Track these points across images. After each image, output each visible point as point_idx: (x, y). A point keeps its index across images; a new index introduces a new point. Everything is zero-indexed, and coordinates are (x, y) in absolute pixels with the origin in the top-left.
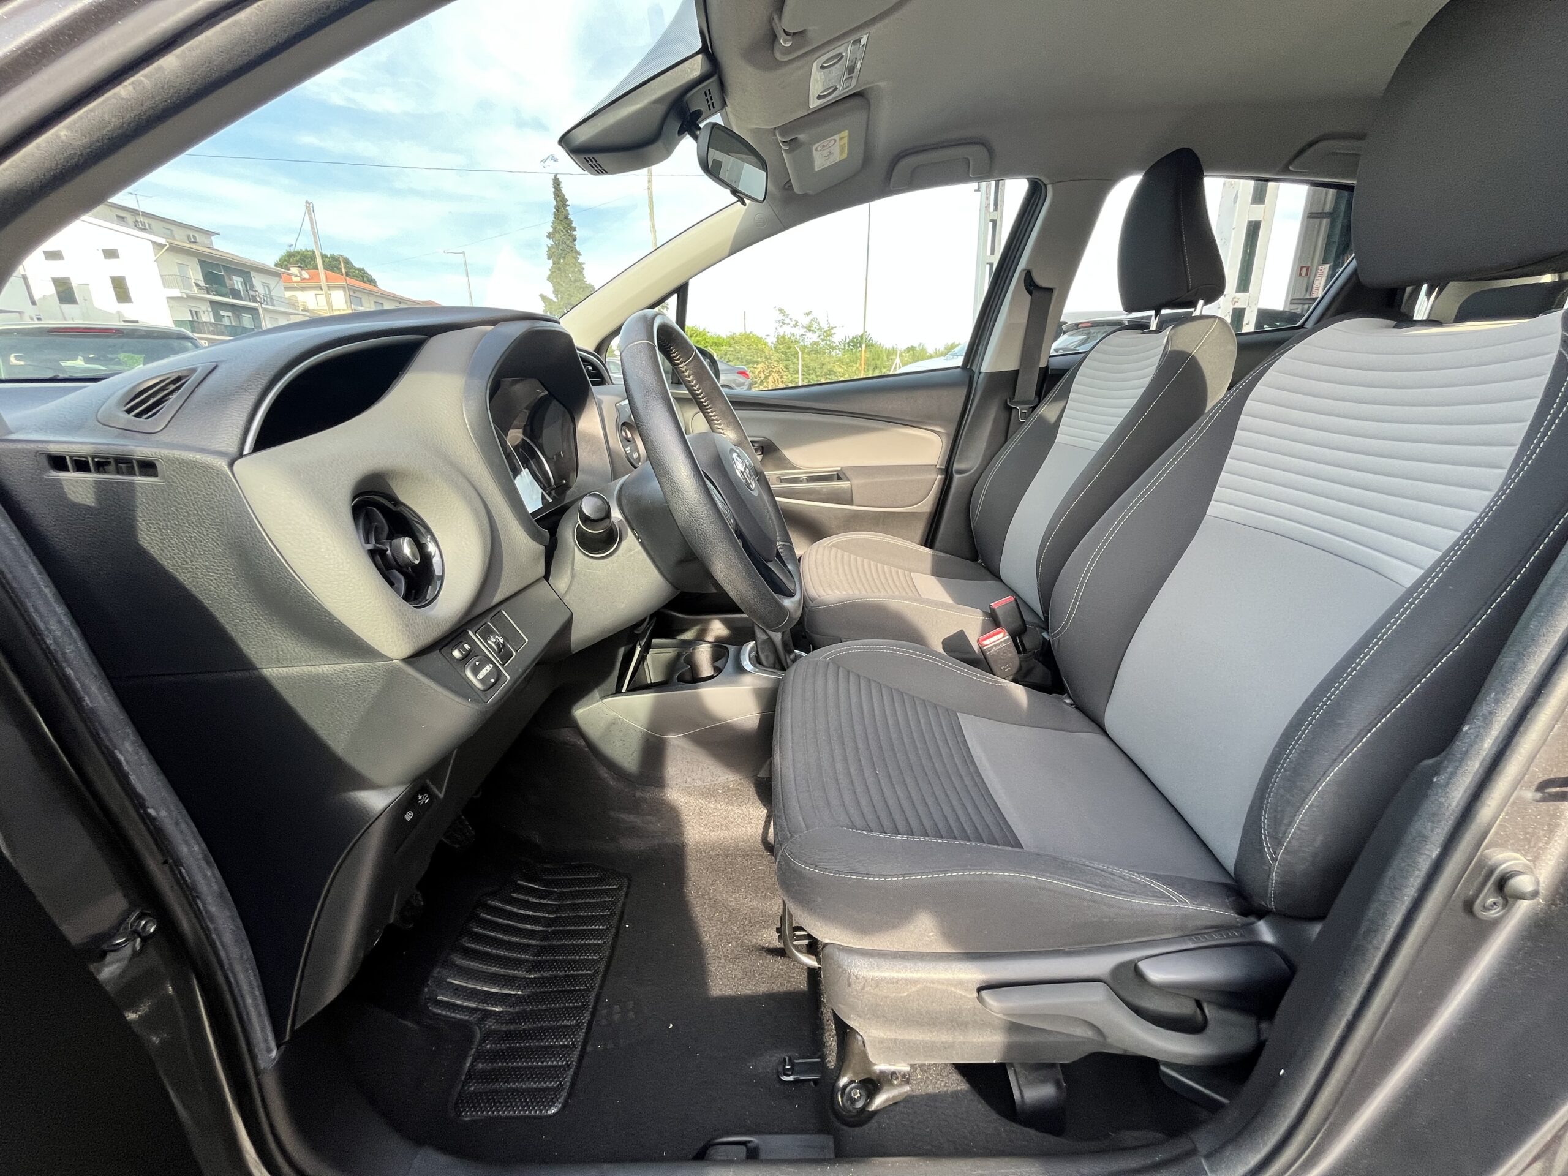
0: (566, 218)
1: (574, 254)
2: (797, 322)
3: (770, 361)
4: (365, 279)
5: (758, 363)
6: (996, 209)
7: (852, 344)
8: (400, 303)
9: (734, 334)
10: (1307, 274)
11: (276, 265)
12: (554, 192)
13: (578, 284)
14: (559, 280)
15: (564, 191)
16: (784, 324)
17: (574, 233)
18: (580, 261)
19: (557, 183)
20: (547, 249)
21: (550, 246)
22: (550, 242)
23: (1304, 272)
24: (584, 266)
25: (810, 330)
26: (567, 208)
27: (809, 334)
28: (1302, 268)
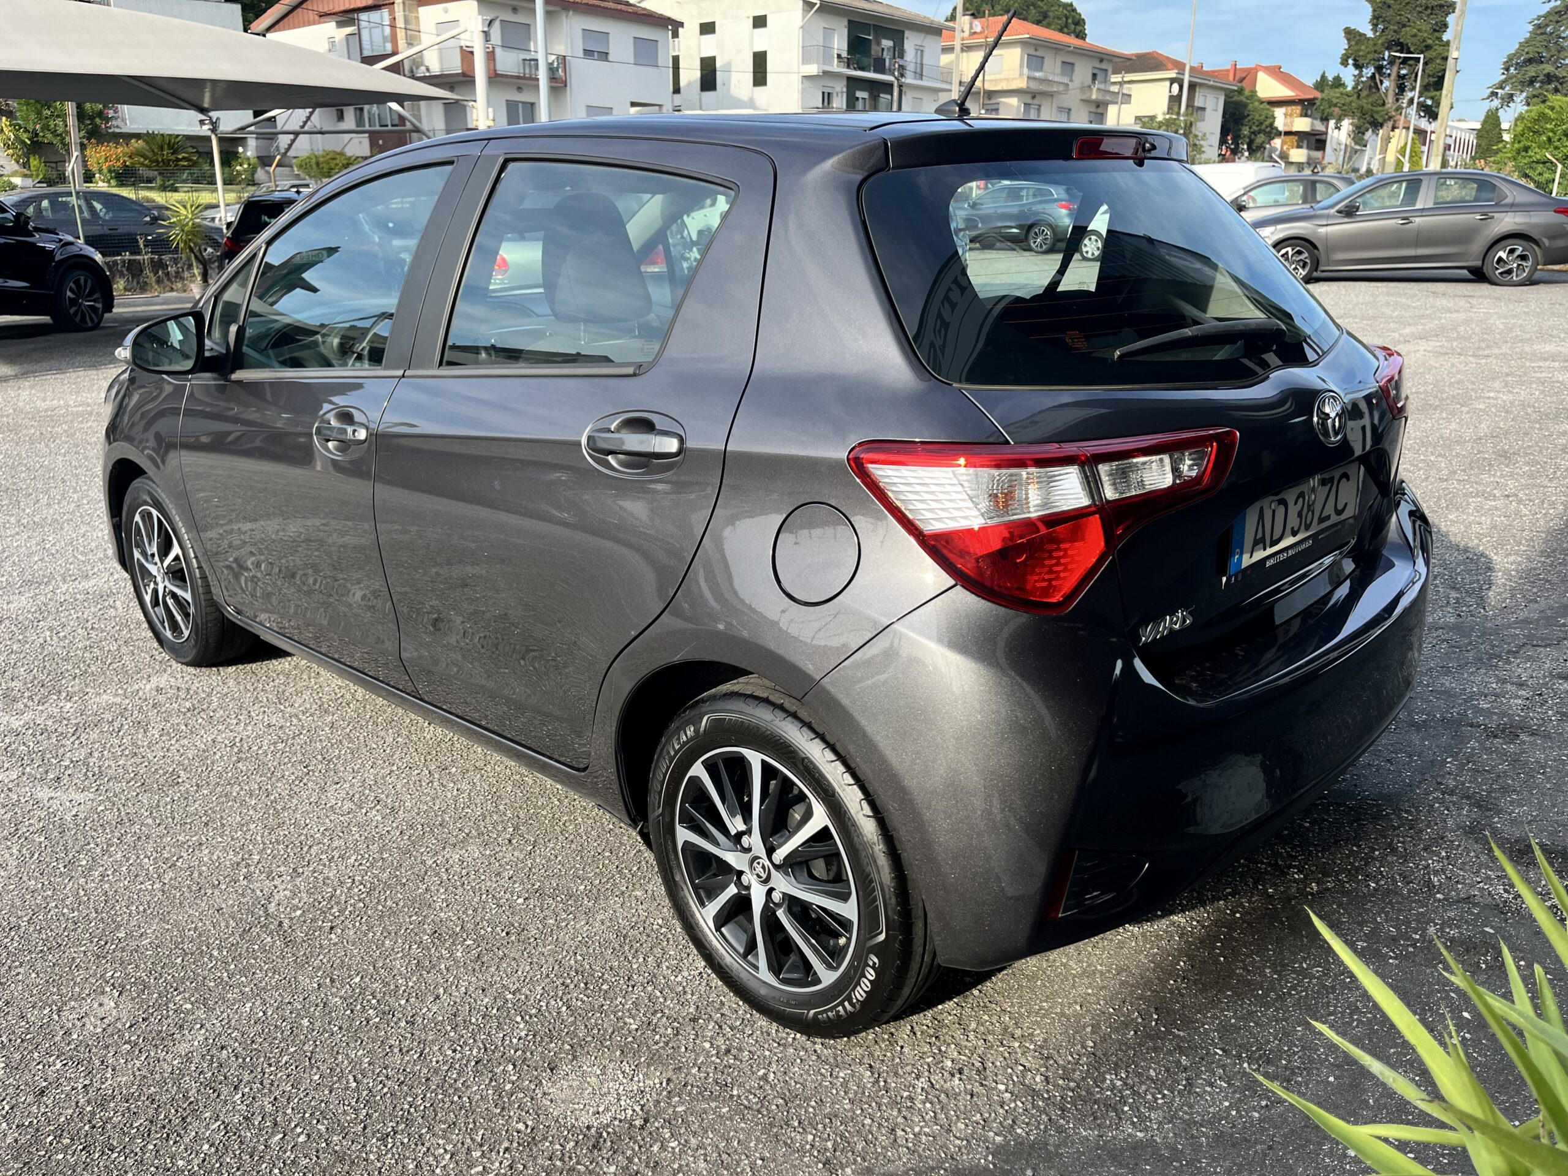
8: (1101, 61)
11: (947, 20)
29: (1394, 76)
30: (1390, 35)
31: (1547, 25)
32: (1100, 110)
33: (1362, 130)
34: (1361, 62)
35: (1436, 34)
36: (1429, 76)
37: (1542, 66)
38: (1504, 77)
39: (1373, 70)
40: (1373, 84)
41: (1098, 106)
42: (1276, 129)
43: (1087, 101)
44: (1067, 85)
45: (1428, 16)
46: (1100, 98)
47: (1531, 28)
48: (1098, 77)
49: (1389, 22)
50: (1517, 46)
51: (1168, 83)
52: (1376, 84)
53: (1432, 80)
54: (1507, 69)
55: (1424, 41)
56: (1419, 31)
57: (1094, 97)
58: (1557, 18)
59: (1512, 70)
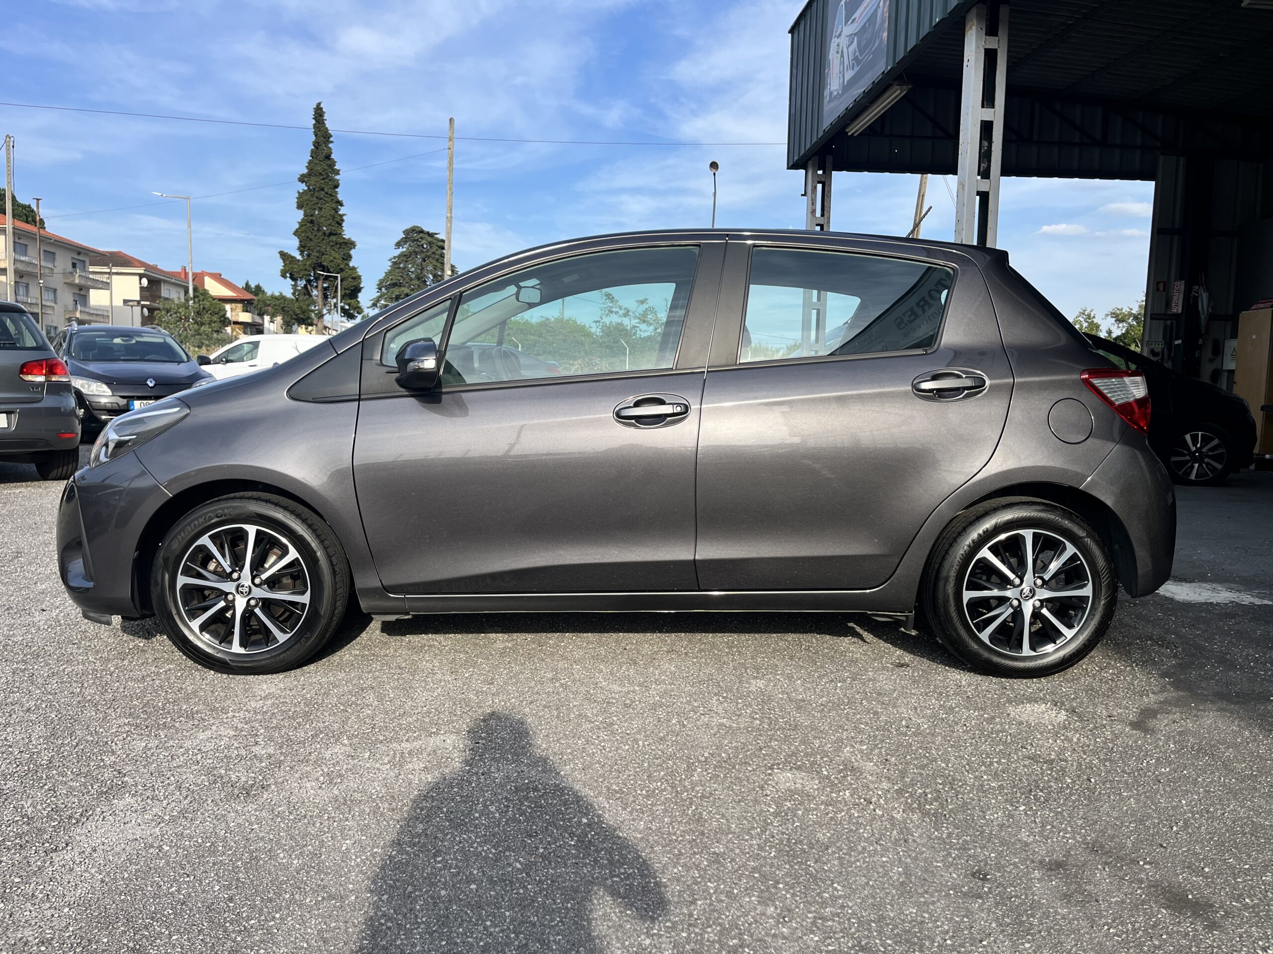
0: (328, 157)
1: (334, 206)
2: (628, 311)
4: (30, 219)
6: (823, 215)
8: (79, 253)
9: (547, 319)
10: (1164, 290)
12: (314, 125)
13: (333, 238)
14: (309, 234)
15: (328, 124)
16: (612, 312)
17: (337, 177)
18: (340, 212)
19: (319, 114)
20: (297, 195)
21: (301, 191)
22: (303, 187)
23: (1161, 287)
24: (344, 218)
25: (644, 322)
26: (330, 145)
27: (643, 326)
28: (1158, 283)
29: (320, 287)
30: (314, 259)
31: (400, 263)
32: (82, 293)
33: (290, 324)
34: (296, 275)
35: (345, 262)
36: (345, 289)
37: (402, 289)
38: (379, 294)
39: (305, 283)
40: (306, 291)
41: (81, 289)
42: (228, 318)
43: (71, 285)
44: (52, 269)
45: (338, 248)
46: (83, 282)
47: (390, 264)
48: (78, 266)
49: (312, 251)
50: (384, 275)
51: (137, 278)
52: (309, 292)
53: (348, 292)
54: (380, 289)
55: (339, 265)
56: (334, 258)
57: (77, 281)
58: (405, 259)
59: (383, 289)
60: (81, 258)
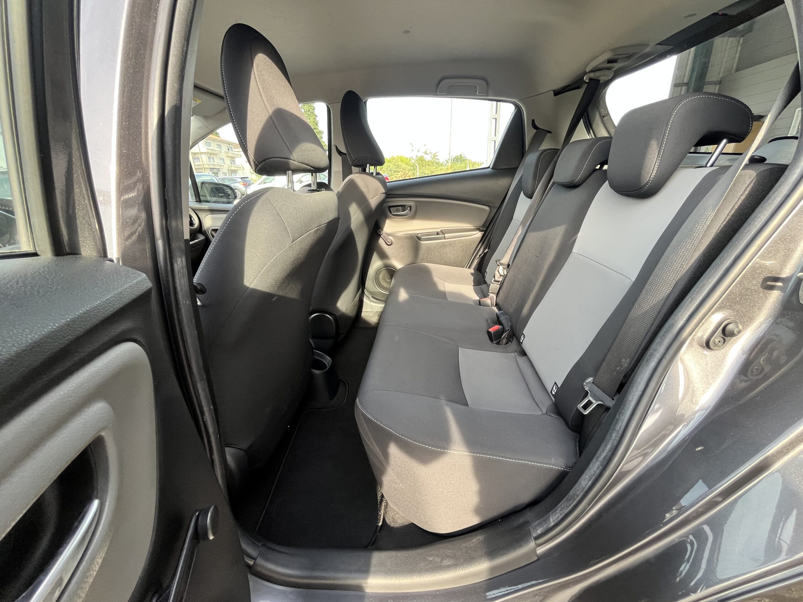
1: (314, 117)
2: (419, 150)
3: (405, 171)
5: (399, 172)
7: (455, 160)
25: (426, 154)
41: (232, 158)
44: (220, 151)
57: (230, 155)
60: (230, 146)
